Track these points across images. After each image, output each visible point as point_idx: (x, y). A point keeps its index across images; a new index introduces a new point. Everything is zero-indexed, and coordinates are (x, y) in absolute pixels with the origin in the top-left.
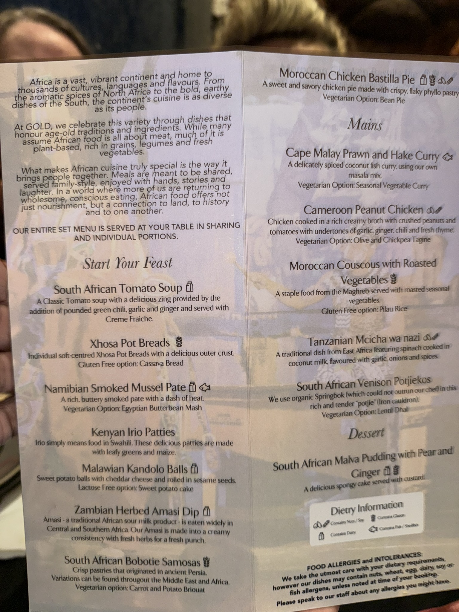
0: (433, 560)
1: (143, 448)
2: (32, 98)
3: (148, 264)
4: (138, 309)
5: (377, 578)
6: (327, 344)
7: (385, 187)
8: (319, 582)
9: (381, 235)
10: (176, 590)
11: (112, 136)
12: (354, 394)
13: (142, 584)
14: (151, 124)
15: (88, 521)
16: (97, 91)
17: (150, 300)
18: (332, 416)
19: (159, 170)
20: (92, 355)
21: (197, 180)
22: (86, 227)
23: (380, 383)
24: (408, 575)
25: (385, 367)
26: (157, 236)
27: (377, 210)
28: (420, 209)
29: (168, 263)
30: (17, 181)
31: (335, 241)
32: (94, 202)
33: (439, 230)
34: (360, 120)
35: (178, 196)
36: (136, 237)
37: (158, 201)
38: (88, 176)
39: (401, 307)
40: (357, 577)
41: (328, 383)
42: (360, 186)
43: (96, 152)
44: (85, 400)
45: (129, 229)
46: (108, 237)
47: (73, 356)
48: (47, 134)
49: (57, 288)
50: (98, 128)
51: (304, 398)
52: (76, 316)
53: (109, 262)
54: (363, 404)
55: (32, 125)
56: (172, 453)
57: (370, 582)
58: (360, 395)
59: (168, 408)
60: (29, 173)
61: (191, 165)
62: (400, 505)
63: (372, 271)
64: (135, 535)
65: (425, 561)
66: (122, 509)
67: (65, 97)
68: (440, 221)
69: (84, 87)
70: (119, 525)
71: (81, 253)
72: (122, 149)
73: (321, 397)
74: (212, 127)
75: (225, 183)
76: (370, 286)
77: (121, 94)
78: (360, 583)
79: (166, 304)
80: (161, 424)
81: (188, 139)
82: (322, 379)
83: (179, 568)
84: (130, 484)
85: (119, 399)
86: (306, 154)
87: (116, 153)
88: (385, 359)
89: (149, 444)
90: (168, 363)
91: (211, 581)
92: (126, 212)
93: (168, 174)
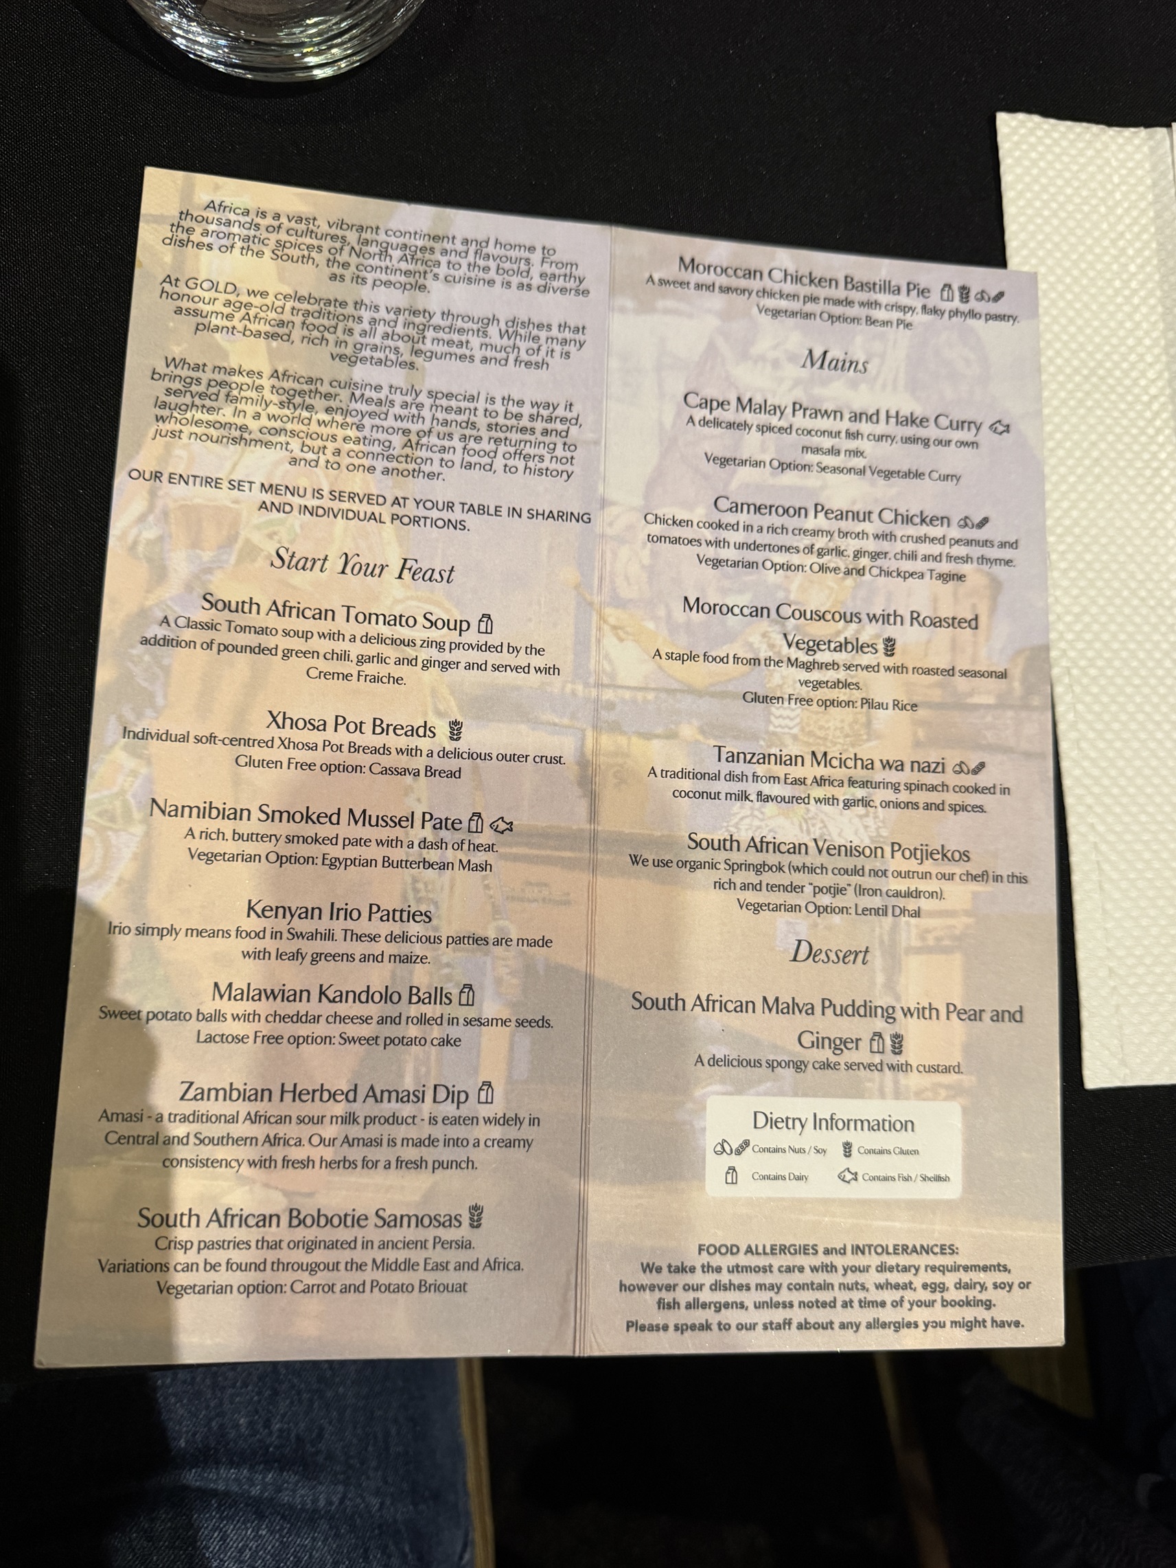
0: (985, 1269)
1: (358, 948)
2: (206, 233)
3: (406, 571)
4: (375, 659)
5: (856, 1296)
6: (753, 761)
7: (873, 474)
8: (725, 1286)
9: (865, 562)
10: (400, 1288)
11: (357, 329)
12: (803, 868)
13: (321, 1278)
14: (437, 320)
15: (209, 1119)
16: (338, 245)
17: (402, 642)
18: (757, 908)
19: (444, 402)
20: (269, 744)
21: (514, 429)
22: (287, 487)
23: (861, 850)
24: (925, 1295)
25: (870, 821)
26: (428, 521)
27: (856, 516)
28: (944, 520)
29: (445, 575)
30: (152, 378)
31: (774, 565)
32: (308, 442)
33: (983, 559)
34: (825, 353)
35: (477, 453)
36: (386, 518)
37: (437, 457)
38: (301, 393)
39: (905, 703)
40: (811, 1286)
41: (753, 839)
42: (823, 469)
43: (324, 352)
44: (241, 837)
45: (375, 502)
46: (328, 512)
47: (227, 741)
48: (228, 303)
49: (208, 597)
50: (332, 309)
51: (702, 865)
52: (243, 659)
53: (325, 559)
54: (825, 890)
55: (199, 282)
56: (423, 959)
57: (839, 1304)
58: (818, 871)
59: (421, 864)
60: (179, 368)
61: (505, 402)
62: (908, 1125)
63: (845, 628)
64: (316, 1153)
65: (966, 1268)
66: (294, 1091)
67: (272, 243)
68: (986, 543)
69: (312, 232)
70: (282, 1130)
71: (271, 536)
72: (377, 355)
73: (736, 867)
74: (550, 340)
75: (568, 441)
76: (841, 657)
77: (383, 257)
78: (817, 1301)
79: (433, 653)
80: (405, 897)
81: (503, 355)
82: (739, 829)
83: (412, 1234)
84: (320, 1029)
85: (317, 840)
86: (721, 405)
87: (363, 360)
88: (871, 803)
89: (373, 938)
90: (430, 772)
91: (482, 1263)
92: (371, 469)
93: (460, 411)
